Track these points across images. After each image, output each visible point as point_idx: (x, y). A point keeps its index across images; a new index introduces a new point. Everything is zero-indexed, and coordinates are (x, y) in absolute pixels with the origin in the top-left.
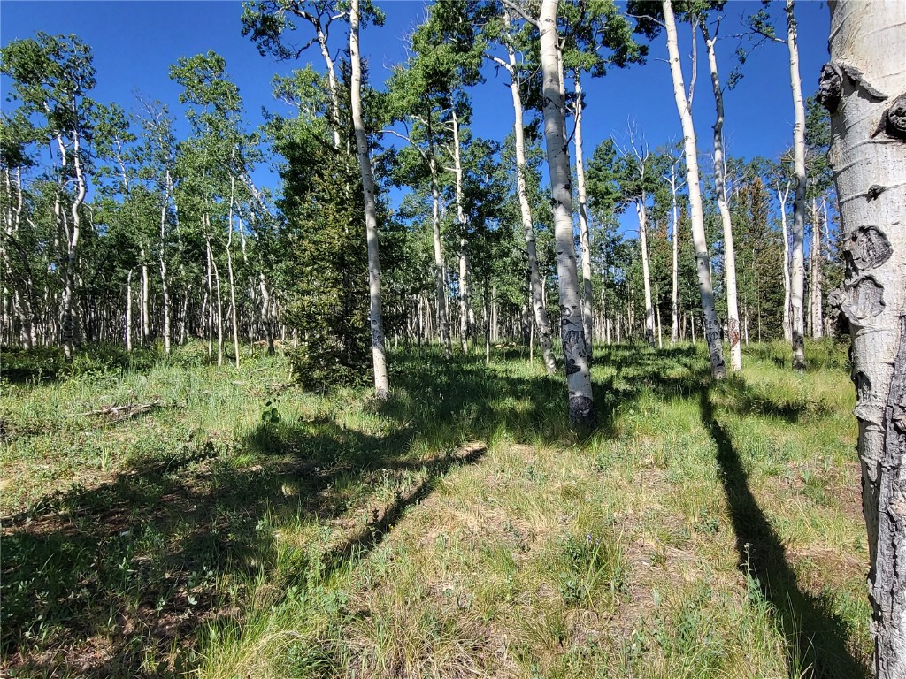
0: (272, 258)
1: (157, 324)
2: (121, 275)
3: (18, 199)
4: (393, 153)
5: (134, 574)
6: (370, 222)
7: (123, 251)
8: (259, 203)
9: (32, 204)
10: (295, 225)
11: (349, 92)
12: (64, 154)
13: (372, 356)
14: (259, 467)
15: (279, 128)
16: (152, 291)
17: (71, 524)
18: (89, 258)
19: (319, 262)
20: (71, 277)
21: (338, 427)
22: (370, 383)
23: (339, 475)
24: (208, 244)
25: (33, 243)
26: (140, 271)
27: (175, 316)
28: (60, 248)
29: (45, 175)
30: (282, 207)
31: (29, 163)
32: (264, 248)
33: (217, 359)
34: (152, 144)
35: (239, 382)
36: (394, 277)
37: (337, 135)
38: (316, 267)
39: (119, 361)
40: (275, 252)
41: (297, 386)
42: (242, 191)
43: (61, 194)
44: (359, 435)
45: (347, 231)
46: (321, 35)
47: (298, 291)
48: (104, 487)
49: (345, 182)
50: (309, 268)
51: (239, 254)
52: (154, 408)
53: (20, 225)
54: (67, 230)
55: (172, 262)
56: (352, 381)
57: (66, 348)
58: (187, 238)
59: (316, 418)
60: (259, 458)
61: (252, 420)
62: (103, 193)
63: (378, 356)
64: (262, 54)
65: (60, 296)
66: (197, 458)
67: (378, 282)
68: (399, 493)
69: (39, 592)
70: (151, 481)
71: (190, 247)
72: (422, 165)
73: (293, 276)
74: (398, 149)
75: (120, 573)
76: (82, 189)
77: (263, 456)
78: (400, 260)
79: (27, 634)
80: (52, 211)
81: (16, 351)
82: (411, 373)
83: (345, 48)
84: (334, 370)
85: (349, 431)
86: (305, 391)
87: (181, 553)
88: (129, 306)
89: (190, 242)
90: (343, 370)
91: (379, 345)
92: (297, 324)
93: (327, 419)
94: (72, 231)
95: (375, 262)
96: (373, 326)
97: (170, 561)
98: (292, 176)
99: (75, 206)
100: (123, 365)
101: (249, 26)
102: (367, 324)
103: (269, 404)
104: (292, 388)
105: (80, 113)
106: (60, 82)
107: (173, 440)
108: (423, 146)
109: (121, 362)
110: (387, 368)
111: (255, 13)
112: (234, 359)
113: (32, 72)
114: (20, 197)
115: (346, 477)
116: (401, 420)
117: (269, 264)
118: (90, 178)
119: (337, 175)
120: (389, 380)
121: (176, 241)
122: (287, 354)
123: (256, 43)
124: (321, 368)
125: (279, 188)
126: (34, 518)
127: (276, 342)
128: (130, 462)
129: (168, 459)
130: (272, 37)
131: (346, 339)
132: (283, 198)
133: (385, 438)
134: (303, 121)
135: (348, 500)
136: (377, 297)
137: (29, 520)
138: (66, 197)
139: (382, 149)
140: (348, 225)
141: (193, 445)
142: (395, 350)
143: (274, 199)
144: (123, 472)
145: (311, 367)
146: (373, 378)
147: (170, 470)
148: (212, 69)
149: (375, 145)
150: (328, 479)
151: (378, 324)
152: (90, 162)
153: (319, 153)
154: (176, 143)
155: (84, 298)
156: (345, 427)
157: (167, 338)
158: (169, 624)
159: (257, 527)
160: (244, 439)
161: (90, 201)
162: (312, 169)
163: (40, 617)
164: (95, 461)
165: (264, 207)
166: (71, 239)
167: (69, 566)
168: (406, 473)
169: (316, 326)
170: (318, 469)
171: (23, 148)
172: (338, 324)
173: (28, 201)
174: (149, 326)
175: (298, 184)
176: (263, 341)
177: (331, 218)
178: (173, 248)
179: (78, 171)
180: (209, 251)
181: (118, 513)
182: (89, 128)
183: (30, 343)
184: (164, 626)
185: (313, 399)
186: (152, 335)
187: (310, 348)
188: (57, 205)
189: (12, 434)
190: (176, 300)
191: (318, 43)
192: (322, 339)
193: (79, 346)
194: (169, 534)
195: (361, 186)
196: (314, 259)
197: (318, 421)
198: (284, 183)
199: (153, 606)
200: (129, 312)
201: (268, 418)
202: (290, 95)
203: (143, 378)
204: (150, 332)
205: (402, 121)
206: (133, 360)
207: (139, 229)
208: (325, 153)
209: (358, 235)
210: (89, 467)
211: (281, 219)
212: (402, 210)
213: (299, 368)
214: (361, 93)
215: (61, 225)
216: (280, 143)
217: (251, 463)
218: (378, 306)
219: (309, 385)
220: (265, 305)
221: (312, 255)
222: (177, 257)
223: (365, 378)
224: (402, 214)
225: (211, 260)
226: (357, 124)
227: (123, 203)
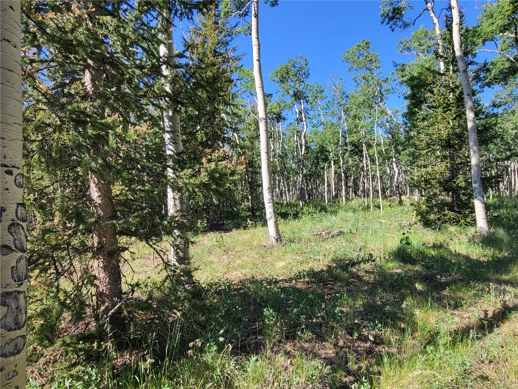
0: (400, 148)
1: (338, 189)
2: (322, 166)
3: (280, 136)
4: (485, 65)
5: (341, 316)
6: (470, 115)
7: (322, 155)
8: (391, 117)
9: (286, 138)
10: (414, 126)
11: (451, 35)
12: (298, 112)
13: (473, 205)
14: (400, 270)
15: (403, 70)
16: (336, 173)
17: (310, 286)
18: (308, 160)
19: (432, 147)
20: (302, 169)
21: (451, 251)
22: (474, 223)
23: (454, 282)
24: (364, 145)
25: (286, 155)
26: (330, 163)
27: (347, 185)
28: (297, 156)
29: (290, 124)
30: (406, 116)
31: (284, 119)
32: (395, 142)
33: (370, 208)
34: (335, 98)
35: (383, 221)
36: (488, 150)
37: (442, 64)
38: (429, 150)
39: (323, 209)
40: (402, 144)
41: (419, 224)
42: (382, 112)
43: (297, 131)
44: (467, 258)
45: (451, 124)
46: (429, 5)
47: (418, 166)
48: (322, 271)
49: (450, 92)
50: (425, 151)
51: (379, 148)
52: (341, 233)
53: (282, 148)
54: (299, 148)
55: (345, 157)
56: (458, 222)
57: (301, 203)
58: (353, 144)
59: (434, 244)
60: (399, 265)
61: (394, 243)
62: (313, 127)
63: (478, 206)
64: (393, 30)
65: (297, 178)
66: (365, 261)
67: (477, 154)
68: (505, 302)
69: (302, 315)
70: (343, 271)
71: (353, 148)
72: (510, 67)
73: (415, 157)
74: (489, 61)
75: (335, 314)
76: (305, 127)
77: (402, 264)
78: (495, 138)
79: (299, 333)
80: (293, 139)
81: (282, 204)
82: (507, 218)
83: (447, 7)
84: (445, 215)
85: (459, 254)
86: (425, 228)
87: (362, 311)
88: (326, 182)
89: (353, 145)
90: (451, 214)
91: (480, 197)
92: (418, 186)
93: (441, 246)
94: (301, 147)
95: (475, 142)
96: (474, 185)
97: (357, 314)
98: (413, 97)
99: (303, 136)
100: (325, 211)
101: (385, 18)
102: (469, 184)
103: (404, 234)
104: (416, 225)
105: (304, 91)
106: (296, 78)
107: (351, 251)
108: (510, 53)
109: (324, 209)
110: (486, 213)
111: (387, 9)
112: (379, 208)
113: (285, 78)
114: (281, 135)
115: (460, 284)
116: (501, 250)
117: (398, 152)
118: (308, 120)
119: (443, 89)
120: (488, 222)
121: (347, 146)
122: (412, 205)
123: (389, 26)
124: (435, 213)
125: (403, 106)
126: (296, 281)
127: (403, 197)
128: (333, 260)
129: (350, 261)
130: (399, 19)
131: (453, 194)
132: (407, 111)
133: (488, 262)
134: (418, 62)
135: (463, 300)
136: (478, 166)
137: (294, 281)
138: (299, 132)
139: (477, 64)
140: (452, 120)
141: (362, 254)
142: (491, 201)
143: (400, 113)
144: (330, 264)
145: (427, 212)
146: (475, 220)
147: (352, 266)
148: (363, 49)
149: (471, 63)
150: (447, 284)
151: (478, 184)
152: (308, 113)
153: (430, 79)
154: (346, 94)
155: (306, 179)
156: (455, 252)
157: (344, 197)
158: (360, 347)
159: (403, 306)
160: (390, 254)
161: (308, 132)
162: (425, 89)
163: (304, 327)
164: (317, 257)
165: (394, 119)
166: (301, 151)
167: (312, 306)
168: (509, 288)
169: (431, 187)
170: (439, 277)
171: (281, 113)
172: (447, 185)
173: (284, 137)
174: (335, 191)
175: (416, 101)
176: (395, 197)
177: (440, 117)
178: (345, 149)
179: (304, 118)
180: (364, 148)
181: (330, 284)
182: (307, 97)
183: (287, 201)
184: (357, 347)
185: (430, 232)
186: (336, 196)
187: (427, 201)
188: (296, 136)
189: (284, 242)
190: (346, 177)
191: (427, 11)
192: (435, 195)
193: (305, 202)
194: (354, 300)
195: (461, 93)
196: (428, 145)
197: (435, 246)
198: (407, 102)
199: (351, 335)
200: (326, 184)
201: (404, 242)
202: (409, 49)
203: (334, 217)
204: (336, 194)
205: (492, 40)
206: (329, 209)
207: (330, 142)
208: (434, 77)
209: (460, 126)
210: (315, 260)
211: (406, 124)
212: (493, 102)
213: (420, 213)
214: (460, 31)
215: (297, 145)
216: (405, 79)
217: (395, 268)
218: (478, 171)
219: (427, 223)
220: (396, 176)
221: (427, 143)
222: (347, 154)
223: (468, 220)
224: (494, 105)
225: (365, 154)
226: (458, 53)
227: (322, 130)
